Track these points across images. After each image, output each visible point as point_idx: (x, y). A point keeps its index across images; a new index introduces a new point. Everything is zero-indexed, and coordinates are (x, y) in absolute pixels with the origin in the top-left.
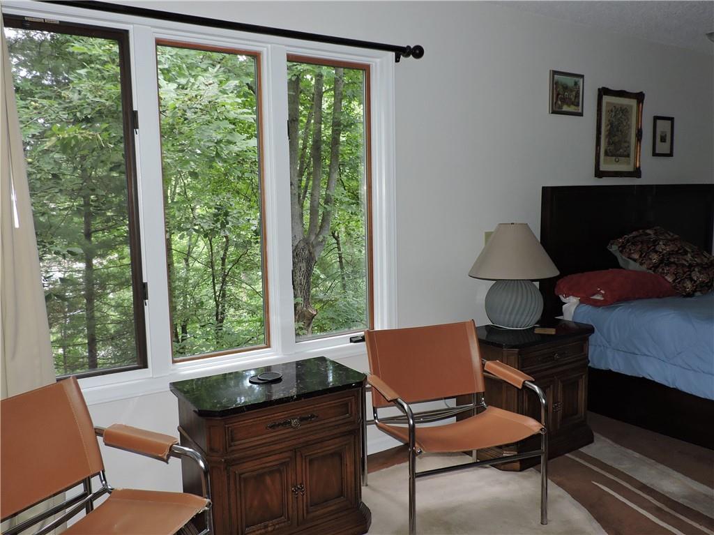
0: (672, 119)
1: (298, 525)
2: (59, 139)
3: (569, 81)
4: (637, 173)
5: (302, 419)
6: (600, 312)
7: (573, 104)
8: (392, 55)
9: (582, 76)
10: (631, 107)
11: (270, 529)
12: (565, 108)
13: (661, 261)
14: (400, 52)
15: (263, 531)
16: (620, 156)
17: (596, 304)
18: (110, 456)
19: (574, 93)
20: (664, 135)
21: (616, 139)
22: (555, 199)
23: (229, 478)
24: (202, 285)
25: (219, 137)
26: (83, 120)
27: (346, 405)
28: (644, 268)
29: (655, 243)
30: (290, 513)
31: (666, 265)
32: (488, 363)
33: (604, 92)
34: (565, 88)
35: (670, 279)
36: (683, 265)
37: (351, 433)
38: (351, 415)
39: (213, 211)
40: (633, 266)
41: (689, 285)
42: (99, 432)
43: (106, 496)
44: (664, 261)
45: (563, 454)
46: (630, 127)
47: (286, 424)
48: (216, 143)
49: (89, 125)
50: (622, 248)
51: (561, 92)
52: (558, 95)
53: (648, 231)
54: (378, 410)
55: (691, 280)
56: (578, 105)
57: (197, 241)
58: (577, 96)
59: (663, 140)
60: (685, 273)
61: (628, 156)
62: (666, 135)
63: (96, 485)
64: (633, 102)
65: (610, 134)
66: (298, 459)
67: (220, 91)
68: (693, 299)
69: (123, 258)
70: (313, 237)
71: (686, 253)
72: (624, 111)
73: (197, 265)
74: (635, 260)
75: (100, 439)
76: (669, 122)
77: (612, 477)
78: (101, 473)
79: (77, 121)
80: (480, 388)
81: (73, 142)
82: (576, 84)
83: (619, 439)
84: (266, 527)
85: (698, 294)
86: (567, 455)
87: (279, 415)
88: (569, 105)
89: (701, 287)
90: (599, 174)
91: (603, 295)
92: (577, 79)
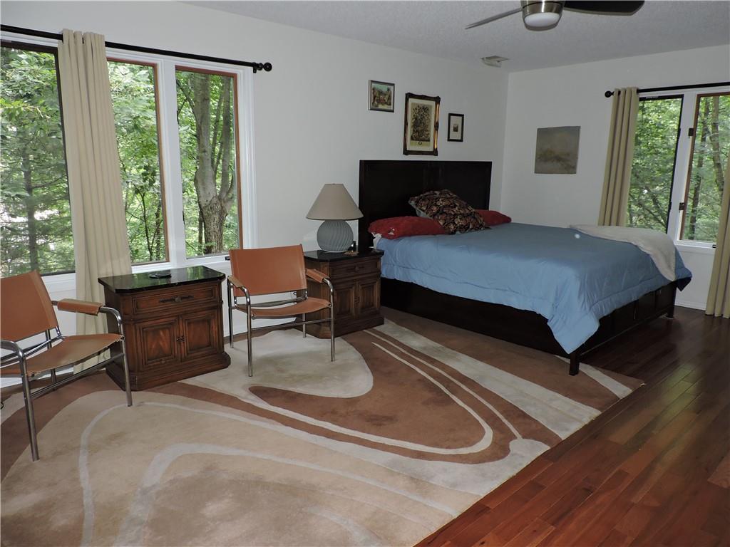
0: (462, 116)
1: (181, 361)
2: (5, 109)
3: (384, 88)
4: (435, 152)
5: (182, 298)
6: (392, 243)
7: (386, 103)
8: (251, 69)
9: (393, 85)
10: (431, 107)
11: (163, 362)
12: (380, 107)
13: (438, 211)
14: (256, 67)
15: (159, 363)
16: (423, 140)
17: (390, 238)
18: (61, 315)
19: (387, 96)
20: (456, 126)
21: (420, 129)
22: (369, 169)
23: (136, 330)
24: (139, 238)
25: (137, 113)
26: (25, 96)
27: (212, 291)
28: (428, 216)
29: (437, 199)
30: (176, 353)
31: (441, 214)
32: (308, 270)
33: (409, 96)
34: (381, 93)
35: (441, 223)
36: (451, 214)
37: (214, 308)
38: (215, 298)
39: (142, 171)
40: (423, 214)
41: (452, 227)
42: (54, 303)
43: (61, 340)
44: (440, 212)
45: (362, 330)
46: (430, 121)
47: (172, 300)
48: (135, 118)
49: (30, 100)
50: (417, 202)
51: (377, 95)
52: (374, 99)
53: (436, 192)
54: (238, 298)
55: (454, 223)
56: (390, 104)
57: (133, 199)
58: (389, 98)
59: (456, 130)
60: (451, 219)
61: (429, 140)
62: (458, 127)
63: (53, 334)
64: (433, 103)
65: (415, 125)
66: (181, 322)
67: (134, 79)
68: (454, 236)
69: (64, 212)
70: (224, 195)
71: (455, 206)
72: (426, 109)
73: (134, 220)
74: (423, 211)
75: (55, 308)
76: (461, 118)
77: (385, 340)
78: (57, 326)
79: (18, 97)
80: (304, 286)
81: (18, 113)
82: (388, 90)
83: (400, 322)
84: (161, 360)
85: (458, 232)
86: (365, 331)
87: (168, 294)
88: (383, 104)
89: (460, 228)
90: (406, 152)
91: (394, 232)
92: (389, 87)
